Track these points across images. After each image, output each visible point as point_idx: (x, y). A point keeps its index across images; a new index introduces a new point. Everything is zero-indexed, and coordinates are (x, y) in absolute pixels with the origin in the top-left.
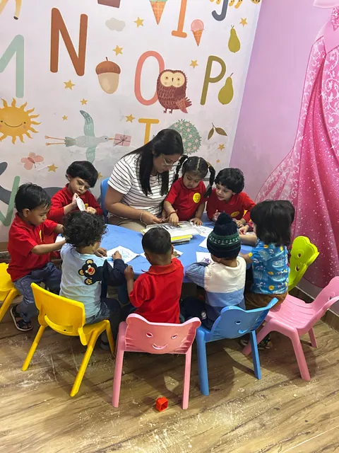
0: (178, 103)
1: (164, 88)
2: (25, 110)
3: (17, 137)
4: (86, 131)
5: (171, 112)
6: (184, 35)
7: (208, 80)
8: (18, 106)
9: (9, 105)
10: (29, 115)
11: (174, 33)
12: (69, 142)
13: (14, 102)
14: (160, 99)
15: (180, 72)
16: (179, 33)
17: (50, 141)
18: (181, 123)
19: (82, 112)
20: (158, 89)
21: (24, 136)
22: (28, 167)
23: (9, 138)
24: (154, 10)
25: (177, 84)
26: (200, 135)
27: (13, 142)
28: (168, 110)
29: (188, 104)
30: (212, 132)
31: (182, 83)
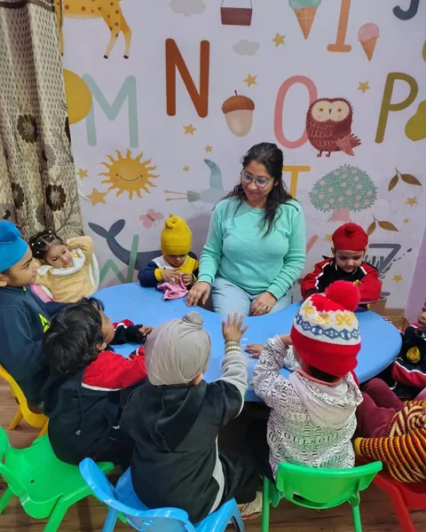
0: (340, 143)
1: (318, 123)
2: (142, 161)
3: (135, 193)
4: (212, 184)
5: (328, 155)
6: (348, 49)
7: (387, 107)
8: (134, 157)
9: (124, 157)
10: (146, 166)
11: (331, 48)
12: (192, 197)
13: (129, 153)
14: (311, 139)
15: (342, 100)
16: (340, 46)
17: (169, 196)
18: (345, 169)
19: (207, 161)
20: (308, 126)
21: (142, 190)
22: (147, 225)
23: (126, 193)
24: (299, 21)
25: (338, 117)
26: (375, 184)
27: (130, 197)
28: (324, 153)
29: (356, 143)
30: (394, 181)
31: (344, 115)
